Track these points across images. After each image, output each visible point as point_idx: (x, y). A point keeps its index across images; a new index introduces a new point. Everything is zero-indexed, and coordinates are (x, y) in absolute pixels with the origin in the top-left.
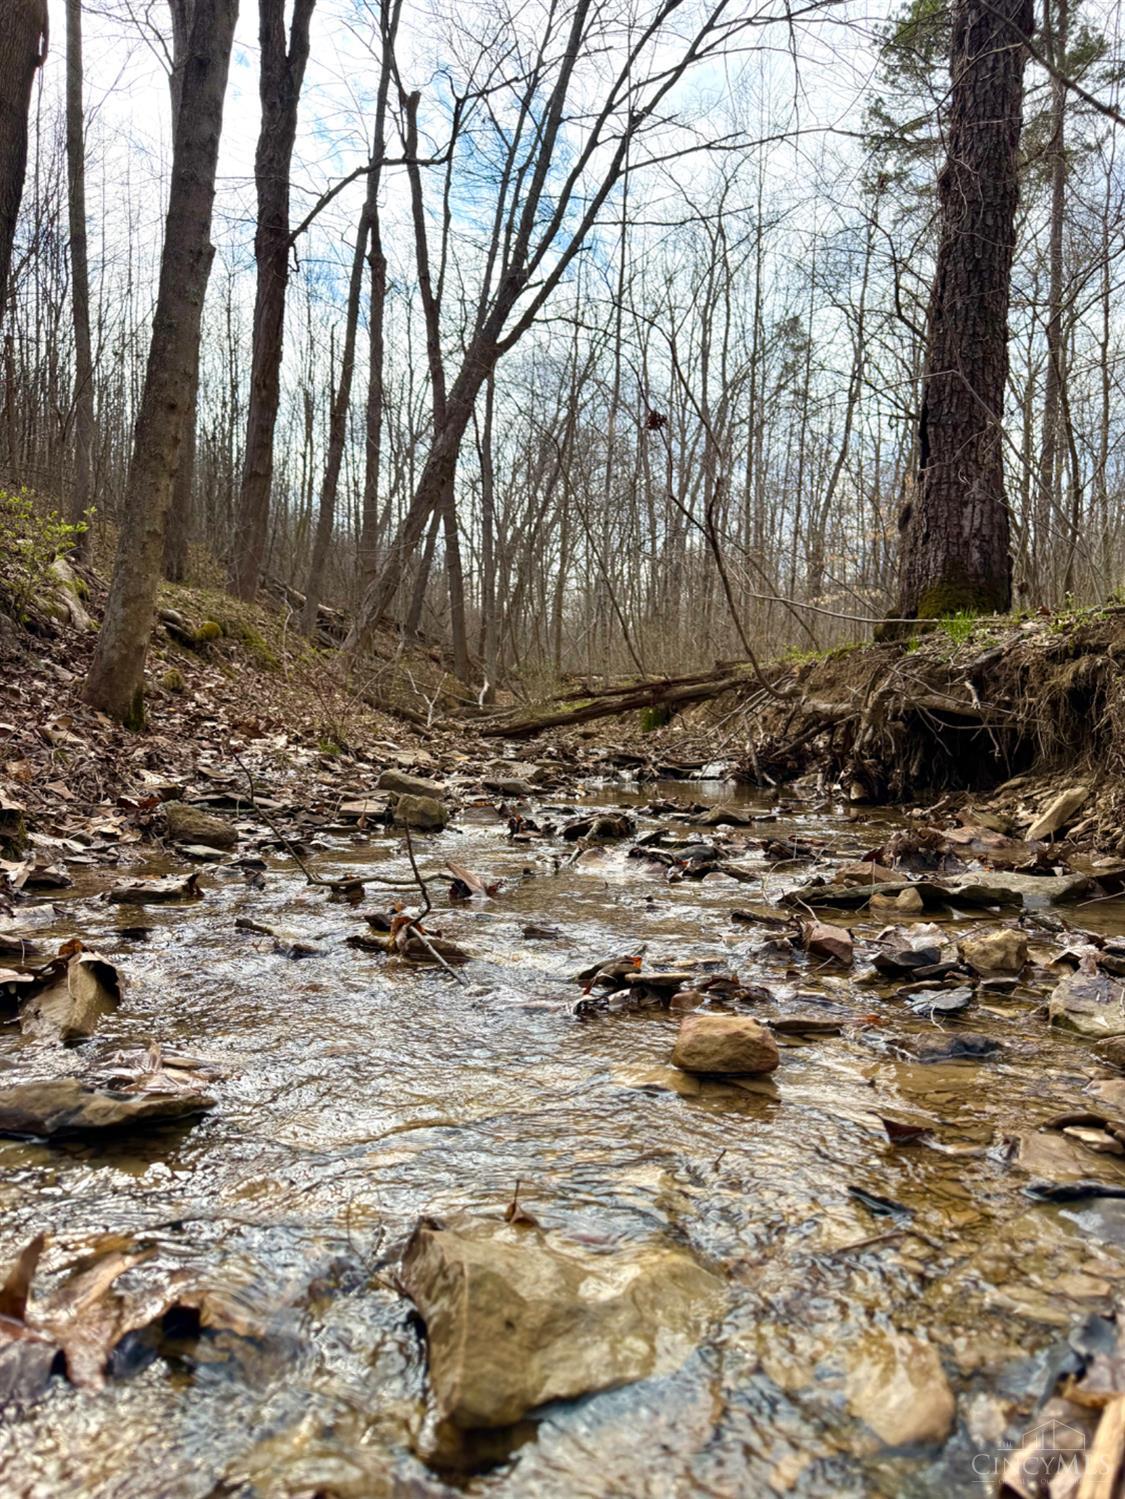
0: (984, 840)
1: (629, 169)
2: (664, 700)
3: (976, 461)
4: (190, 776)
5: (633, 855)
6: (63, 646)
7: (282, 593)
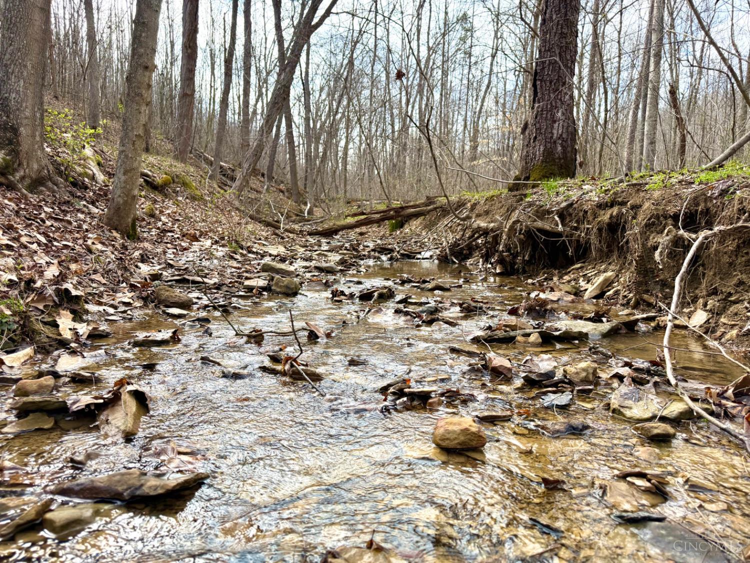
0: (565, 298)
2: (400, 216)
3: (561, 100)
4: (164, 266)
5: (398, 311)
6: (91, 194)
7: (201, 156)
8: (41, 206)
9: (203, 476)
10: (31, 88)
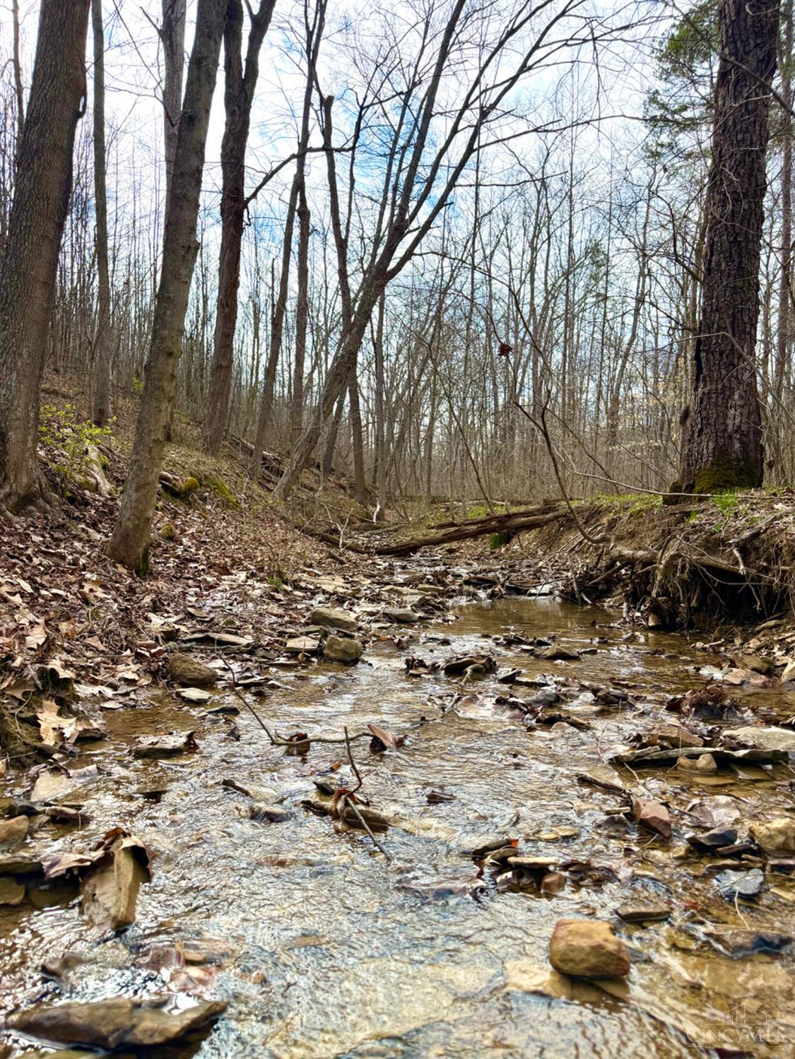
0: (753, 681)
1: (480, 147)
2: (506, 527)
3: (737, 378)
4: (181, 616)
5: (498, 702)
6: (93, 512)
7: (238, 444)
8: (28, 534)
9: (218, 1009)
10: (26, 381)
